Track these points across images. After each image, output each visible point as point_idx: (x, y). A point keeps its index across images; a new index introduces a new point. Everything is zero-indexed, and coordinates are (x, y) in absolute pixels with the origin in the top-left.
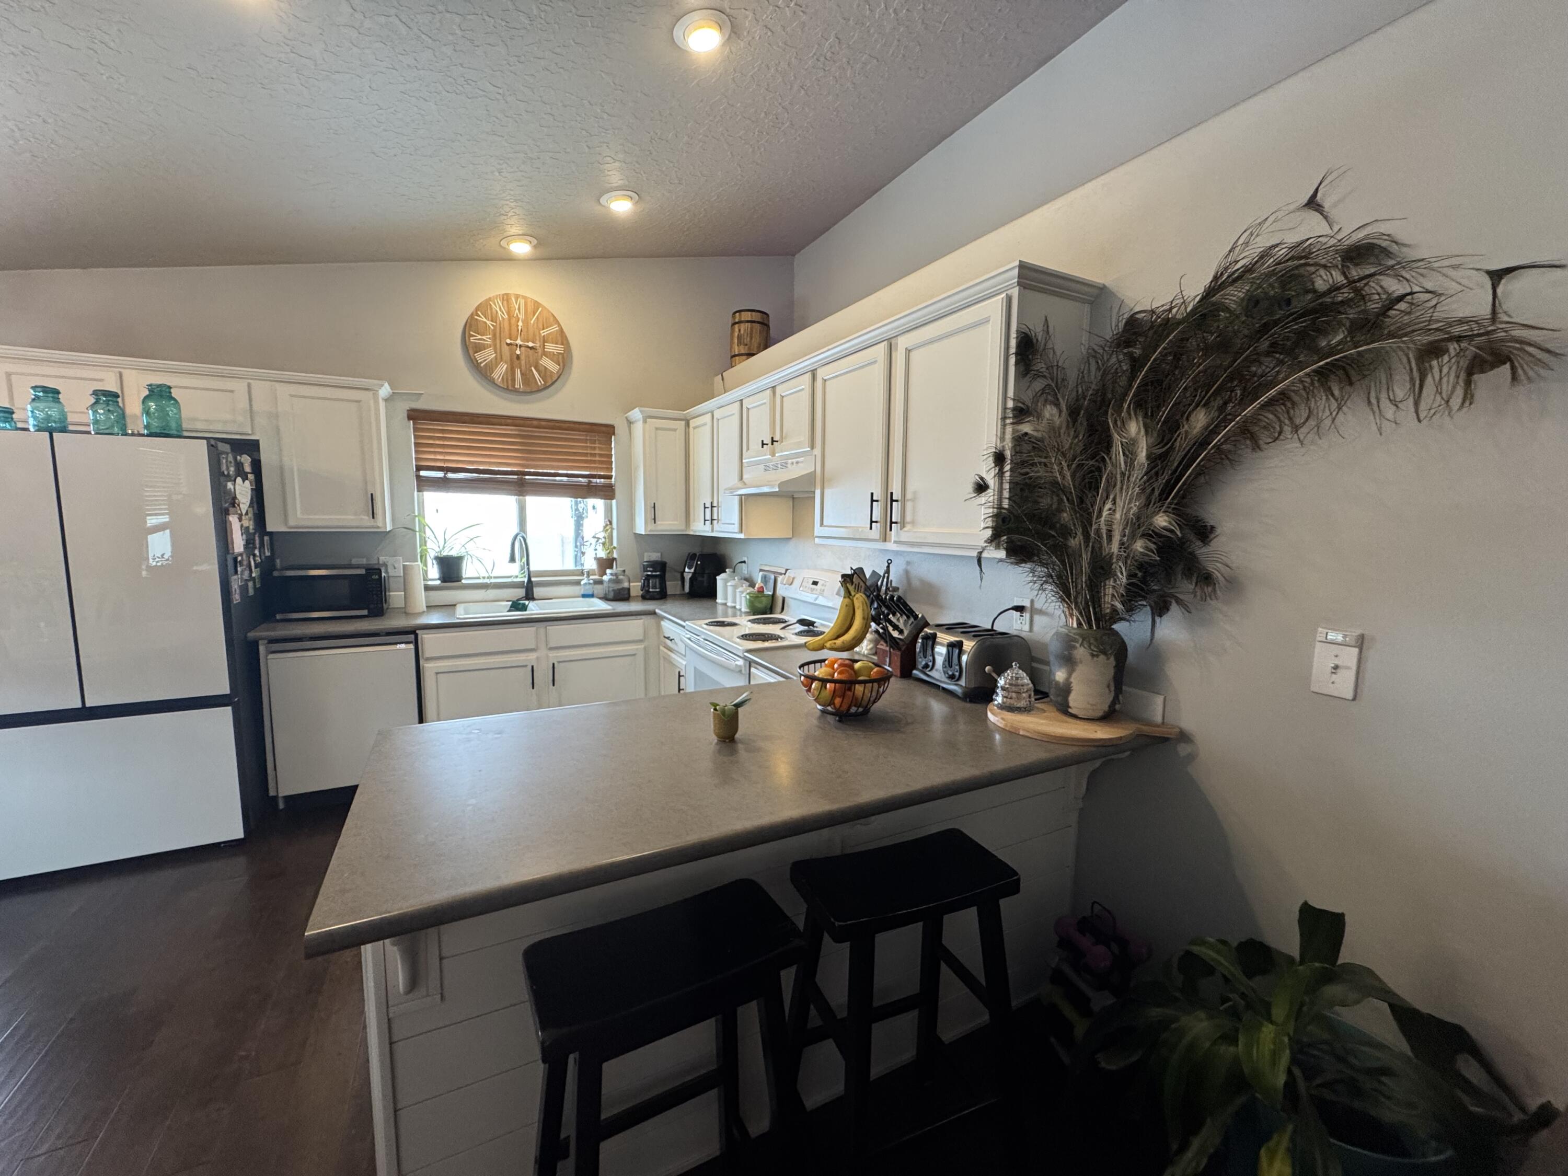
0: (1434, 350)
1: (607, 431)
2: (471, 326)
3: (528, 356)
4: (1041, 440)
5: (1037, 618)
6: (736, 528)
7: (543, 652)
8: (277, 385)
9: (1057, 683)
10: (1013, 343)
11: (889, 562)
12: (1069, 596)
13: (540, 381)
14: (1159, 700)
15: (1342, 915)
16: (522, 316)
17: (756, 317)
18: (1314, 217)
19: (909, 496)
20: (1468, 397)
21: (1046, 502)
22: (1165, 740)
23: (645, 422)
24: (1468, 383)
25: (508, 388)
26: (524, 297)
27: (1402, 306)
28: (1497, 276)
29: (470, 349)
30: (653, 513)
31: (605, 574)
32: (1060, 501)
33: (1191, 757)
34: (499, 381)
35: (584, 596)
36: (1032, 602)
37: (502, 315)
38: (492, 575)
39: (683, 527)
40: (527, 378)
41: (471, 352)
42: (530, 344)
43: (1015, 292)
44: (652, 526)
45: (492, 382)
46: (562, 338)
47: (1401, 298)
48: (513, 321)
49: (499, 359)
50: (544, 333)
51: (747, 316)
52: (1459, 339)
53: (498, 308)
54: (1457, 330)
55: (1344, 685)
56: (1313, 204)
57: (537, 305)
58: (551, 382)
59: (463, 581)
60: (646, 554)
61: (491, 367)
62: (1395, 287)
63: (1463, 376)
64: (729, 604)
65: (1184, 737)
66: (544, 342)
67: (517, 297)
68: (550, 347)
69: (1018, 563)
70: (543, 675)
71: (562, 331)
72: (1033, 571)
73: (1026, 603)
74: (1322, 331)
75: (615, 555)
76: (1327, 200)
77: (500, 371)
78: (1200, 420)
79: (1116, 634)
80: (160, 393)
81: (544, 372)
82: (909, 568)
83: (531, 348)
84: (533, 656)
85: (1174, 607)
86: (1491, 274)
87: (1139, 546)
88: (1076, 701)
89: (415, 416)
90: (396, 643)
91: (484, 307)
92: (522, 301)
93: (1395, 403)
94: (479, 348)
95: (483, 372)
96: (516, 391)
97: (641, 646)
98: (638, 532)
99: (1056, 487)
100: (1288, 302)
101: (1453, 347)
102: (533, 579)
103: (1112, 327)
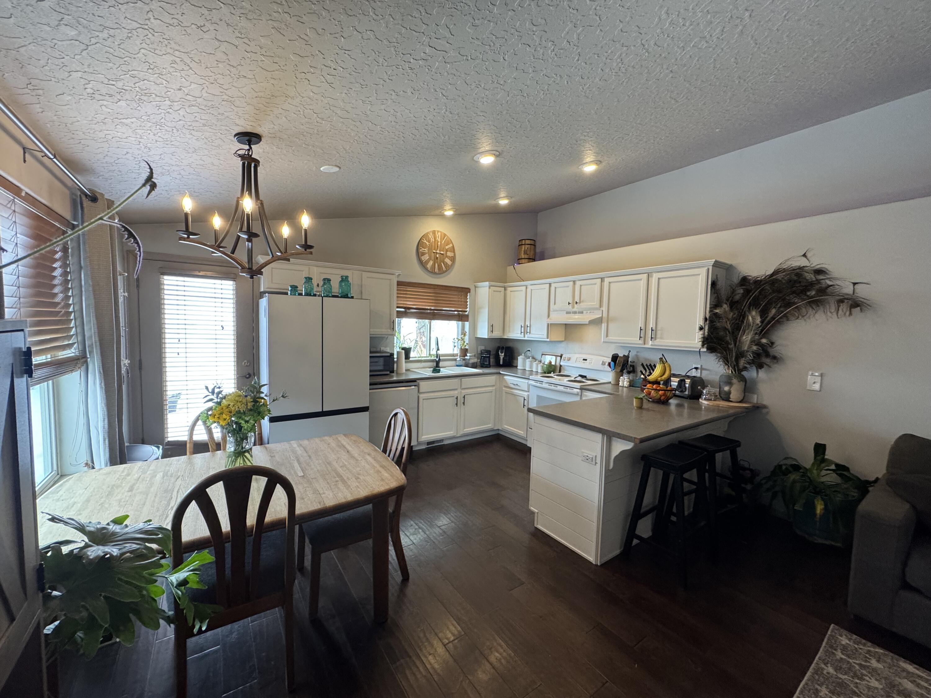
0: (841, 301)
1: (466, 291)
2: (420, 244)
3: (440, 258)
4: (721, 314)
5: (703, 371)
6: (545, 336)
7: (459, 390)
8: (363, 273)
9: (725, 391)
10: (710, 283)
11: (630, 351)
12: (728, 362)
13: (444, 269)
14: (755, 396)
15: (825, 445)
16: (439, 240)
17: (532, 242)
18: (804, 259)
19: (659, 327)
20: (851, 314)
21: (722, 333)
22: (758, 407)
23: (490, 288)
24: (850, 311)
25: (432, 272)
26: (441, 232)
27: (831, 287)
28: (854, 284)
29: (419, 254)
30: (492, 328)
31: (467, 356)
32: (726, 333)
33: (768, 413)
34: (429, 269)
35: (457, 366)
36: (701, 366)
37: (432, 240)
38: (422, 356)
39: (502, 335)
40: (440, 268)
41: (420, 255)
42: (442, 252)
43: (711, 268)
44: (491, 334)
45: (426, 269)
46: (453, 250)
47: (831, 286)
48: (436, 242)
49: (430, 259)
50: (447, 247)
51: (528, 242)
52: (847, 299)
53: (431, 236)
54: (846, 297)
55: (817, 387)
56: (804, 255)
57: (445, 235)
58: (449, 268)
59: (411, 359)
60: (479, 347)
61: (427, 262)
62: (830, 283)
63: (849, 309)
64: (527, 369)
65: (765, 407)
66: (447, 251)
67: (438, 232)
68: (449, 254)
69: (711, 352)
70: (461, 400)
71: (453, 246)
72: (716, 355)
73: (699, 366)
74: (809, 290)
75: (467, 347)
76: (808, 255)
77: (429, 265)
78: (773, 311)
79: (743, 375)
80: (345, 279)
81: (446, 264)
82: (638, 354)
83: (442, 254)
84: (456, 392)
85: (765, 366)
86: (853, 283)
87: (755, 348)
88: (733, 397)
89: (399, 284)
90: (411, 386)
91: (425, 236)
92: (439, 233)
93: (831, 312)
94: (423, 254)
95: (423, 264)
96: (435, 273)
97: (494, 388)
98: (479, 336)
99: (725, 329)
100: (800, 282)
101: (846, 301)
102: (441, 358)
103: (736, 280)
